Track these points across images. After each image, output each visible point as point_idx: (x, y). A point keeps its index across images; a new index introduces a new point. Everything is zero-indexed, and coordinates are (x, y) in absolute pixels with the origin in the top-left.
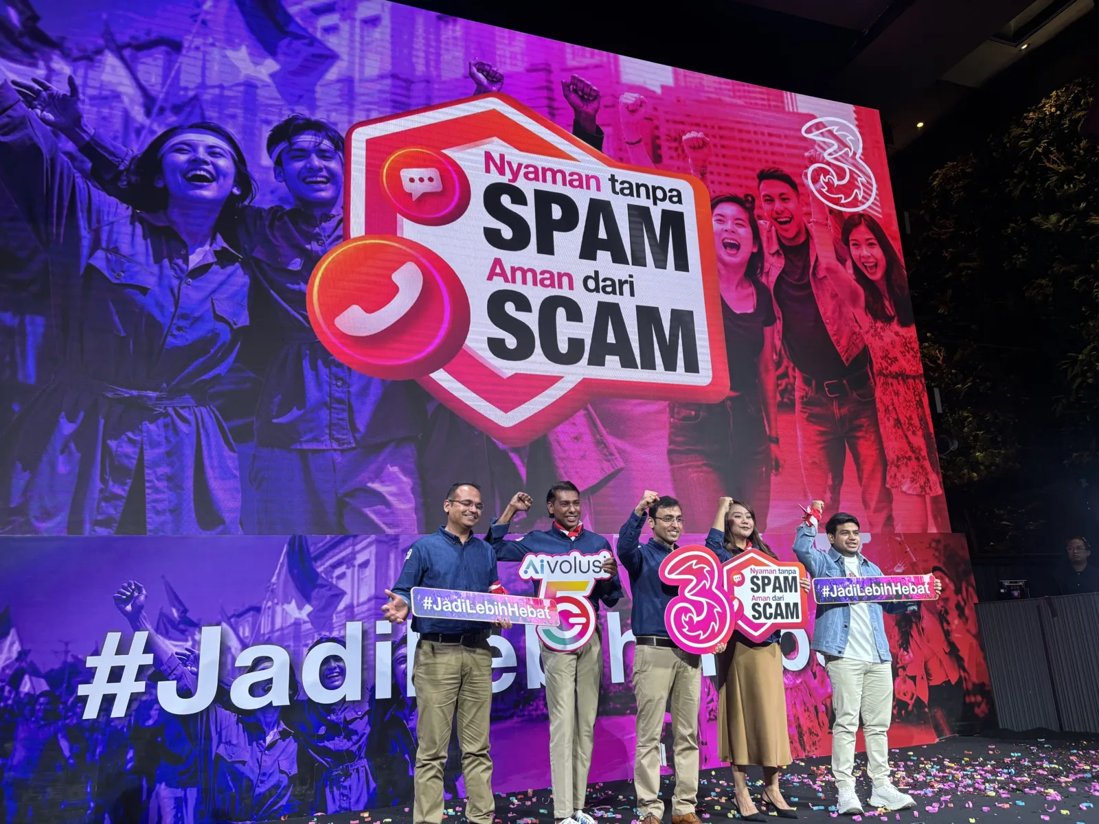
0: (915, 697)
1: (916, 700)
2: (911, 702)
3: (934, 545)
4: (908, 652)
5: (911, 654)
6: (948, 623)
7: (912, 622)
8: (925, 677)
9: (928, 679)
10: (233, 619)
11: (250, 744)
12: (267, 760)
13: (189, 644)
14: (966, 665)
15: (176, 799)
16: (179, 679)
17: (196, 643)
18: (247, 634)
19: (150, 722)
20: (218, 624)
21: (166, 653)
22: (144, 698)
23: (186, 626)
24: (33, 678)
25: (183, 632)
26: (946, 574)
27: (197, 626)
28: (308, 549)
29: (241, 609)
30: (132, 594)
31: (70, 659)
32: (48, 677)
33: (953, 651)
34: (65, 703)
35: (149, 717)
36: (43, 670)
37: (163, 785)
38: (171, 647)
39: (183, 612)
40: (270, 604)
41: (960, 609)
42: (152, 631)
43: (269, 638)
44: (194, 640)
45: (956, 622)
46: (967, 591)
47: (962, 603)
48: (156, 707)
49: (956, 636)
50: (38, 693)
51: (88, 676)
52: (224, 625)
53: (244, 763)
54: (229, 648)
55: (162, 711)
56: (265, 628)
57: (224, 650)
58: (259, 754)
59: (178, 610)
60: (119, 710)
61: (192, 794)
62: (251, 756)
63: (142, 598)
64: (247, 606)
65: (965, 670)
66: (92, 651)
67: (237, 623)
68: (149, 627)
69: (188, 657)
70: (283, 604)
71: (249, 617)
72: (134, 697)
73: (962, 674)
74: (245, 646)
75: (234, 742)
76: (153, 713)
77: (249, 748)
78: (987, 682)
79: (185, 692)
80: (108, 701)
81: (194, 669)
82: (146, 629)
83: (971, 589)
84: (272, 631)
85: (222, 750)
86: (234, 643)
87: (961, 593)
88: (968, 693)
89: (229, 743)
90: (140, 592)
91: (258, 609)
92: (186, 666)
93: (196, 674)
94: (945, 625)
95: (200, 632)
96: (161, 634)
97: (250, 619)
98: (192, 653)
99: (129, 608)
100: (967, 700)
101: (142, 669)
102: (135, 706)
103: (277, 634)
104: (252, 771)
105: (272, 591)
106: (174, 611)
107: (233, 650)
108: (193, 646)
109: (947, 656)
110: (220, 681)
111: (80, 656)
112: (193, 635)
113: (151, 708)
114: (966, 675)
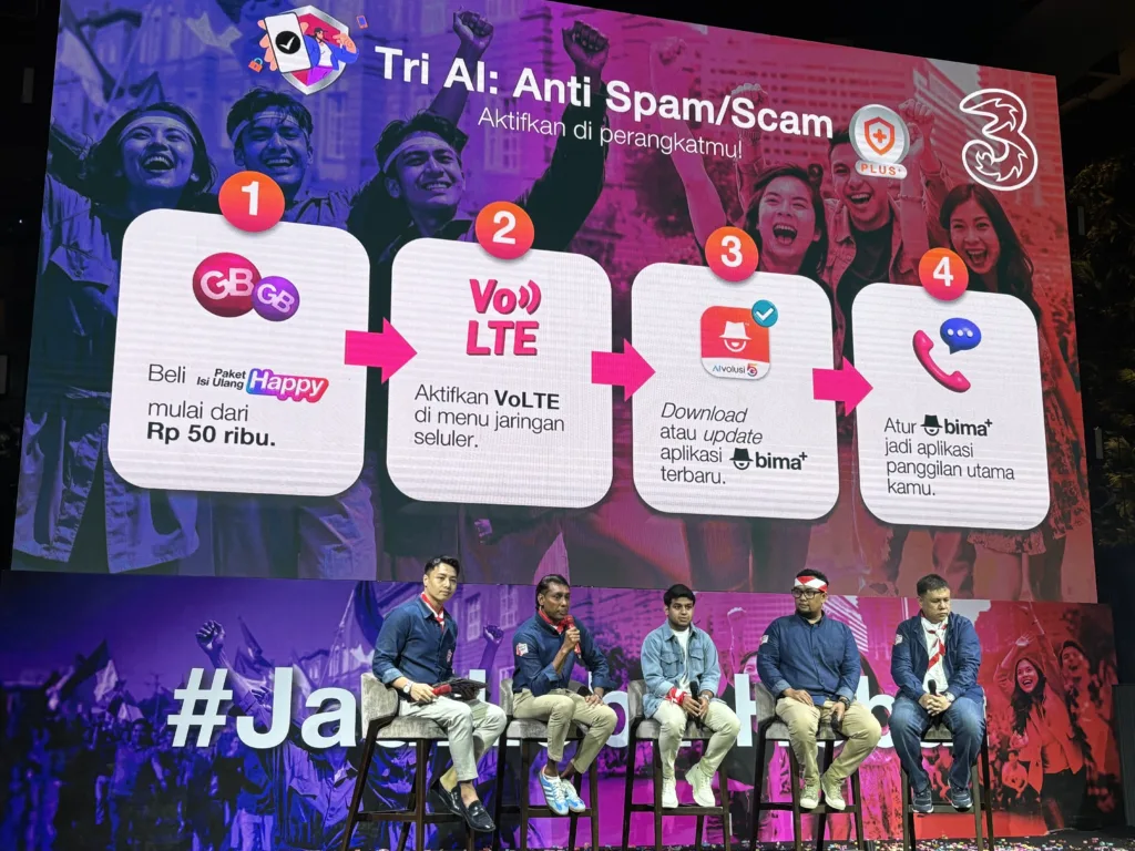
0: (1025, 785)
1: (1026, 788)
2: (1020, 790)
3: (1069, 616)
4: (1023, 735)
5: (1026, 738)
6: (1077, 706)
7: (1032, 702)
8: (1040, 764)
9: (1044, 767)
10: (303, 661)
11: (320, 780)
12: (336, 796)
13: (264, 683)
14: (1093, 753)
15: (255, 824)
16: (255, 715)
17: (271, 683)
18: (316, 676)
19: (231, 753)
20: (290, 665)
21: (243, 690)
22: (225, 731)
23: (260, 666)
24: (129, 706)
25: (258, 671)
26: (1080, 650)
27: (271, 666)
28: (374, 597)
29: (311, 652)
30: (212, 632)
31: (160, 691)
32: (143, 706)
33: (1079, 738)
34: (157, 731)
35: (230, 749)
36: (138, 699)
37: (243, 811)
38: (249, 685)
39: (259, 652)
40: (337, 648)
41: (1093, 689)
42: (231, 669)
43: (337, 681)
44: (268, 679)
45: (1087, 705)
46: (1105, 669)
47: (1097, 684)
48: (235, 739)
49: (1084, 721)
50: (134, 720)
51: (176, 707)
52: (295, 666)
53: (314, 797)
54: (300, 689)
55: (241, 744)
56: (333, 672)
57: (296, 690)
58: (328, 790)
59: (253, 651)
60: (204, 740)
61: (269, 821)
62: (321, 792)
63: (221, 637)
64: (317, 649)
65: (1091, 759)
66: (179, 684)
67: (306, 665)
68: (228, 664)
69: (263, 695)
70: (350, 648)
71: (318, 660)
72: (217, 729)
73: (1087, 763)
74: (314, 688)
75: (306, 777)
76: (233, 745)
77: (319, 783)
78: (1117, 773)
79: (262, 727)
80: (194, 731)
81: (269, 707)
82: (225, 667)
83: (1110, 669)
84: (340, 675)
85: (294, 784)
86: (304, 685)
87: (1097, 673)
88: (1091, 784)
89: (301, 777)
90: (219, 631)
91: (326, 653)
92: (261, 702)
93: (271, 712)
94: (1072, 708)
95: (274, 673)
96: (239, 672)
97: (319, 662)
98: (267, 691)
99: (210, 646)
100: (1090, 792)
101: (223, 703)
102: (218, 737)
103: (345, 677)
104: (323, 806)
105: (340, 635)
106: (250, 651)
107: (304, 691)
108: (267, 685)
109: (1070, 743)
110: (292, 720)
111: (169, 689)
112: (267, 674)
113: (231, 740)
114: (1091, 764)
